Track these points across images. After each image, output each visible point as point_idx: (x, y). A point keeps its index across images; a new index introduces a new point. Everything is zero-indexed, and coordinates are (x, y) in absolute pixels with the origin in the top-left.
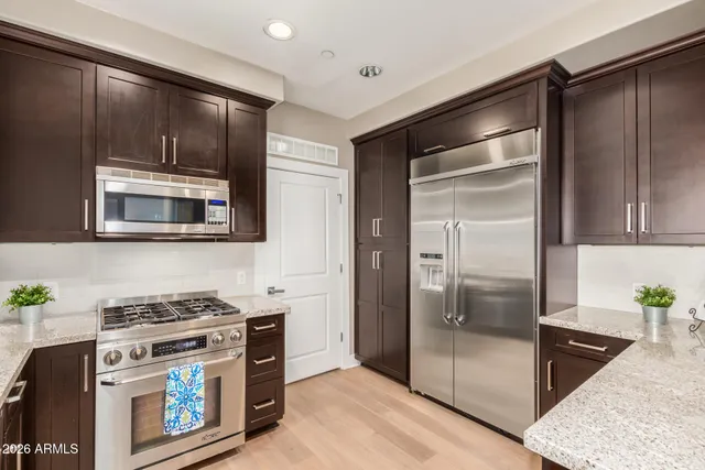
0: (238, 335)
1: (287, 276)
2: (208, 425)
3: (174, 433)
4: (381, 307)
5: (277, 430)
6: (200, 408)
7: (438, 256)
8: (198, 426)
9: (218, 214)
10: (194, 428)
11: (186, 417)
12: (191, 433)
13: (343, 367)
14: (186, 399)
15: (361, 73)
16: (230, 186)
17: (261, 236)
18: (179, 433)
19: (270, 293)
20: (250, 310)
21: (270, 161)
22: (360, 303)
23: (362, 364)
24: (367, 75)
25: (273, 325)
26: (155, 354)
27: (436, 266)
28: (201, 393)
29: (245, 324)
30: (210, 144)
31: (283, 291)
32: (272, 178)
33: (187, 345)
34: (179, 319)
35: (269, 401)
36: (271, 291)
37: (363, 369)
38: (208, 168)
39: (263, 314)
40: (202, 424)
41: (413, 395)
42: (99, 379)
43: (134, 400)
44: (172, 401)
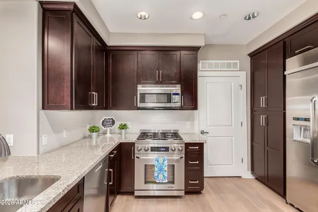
0: (181, 149)
1: (210, 126)
2: (169, 182)
3: (157, 181)
4: (267, 148)
5: (201, 195)
6: (166, 174)
7: (307, 120)
8: (165, 182)
9: (176, 99)
10: (163, 182)
11: (161, 177)
12: (162, 183)
13: (244, 177)
14: (161, 170)
15: (245, 18)
16: (181, 87)
17: (195, 107)
18: (158, 181)
19: (201, 133)
20: (187, 139)
21: (199, 73)
22: (254, 144)
23: (256, 178)
24: (249, 18)
25: (198, 147)
26: (151, 151)
27: (306, 126)
28: (166, 169)
29: (184, 145)
30: (174, 71)
31: (208, 133)
32: (200, 81)
33: (162, 149)
34: (160, 139)
35: (196, 181)
36: (202, 133)
37: (256, 181)
38: (173, 80)
39: (193, 142)
40: (167, 181)
41: (289, 206)
42: (136, 155)
43: (145, 165)
44: (156, 169)
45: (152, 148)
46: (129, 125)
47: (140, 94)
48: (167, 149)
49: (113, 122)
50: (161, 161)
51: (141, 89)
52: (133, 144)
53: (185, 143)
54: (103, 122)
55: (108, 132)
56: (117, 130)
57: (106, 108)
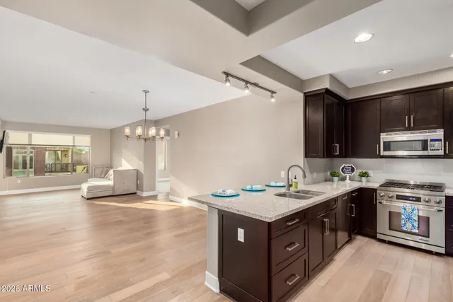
6: (416, 224)
8: (414, 232)
11: (409, 225)
14: (409, 218)
16: (444, 132)
18: (406, 229)
26: (397, 199)
28: (416, 219)
30: (433, 113)
33: (411, 199)
38: (431, 124)
40: (418, 232)
42: (378, 201)
43: (390, 212)
44: (403, 216)
45: (397, 196)
46: (371, 173)
47: (384, 142)
48: (418, 200)
49: (353, 170)
50: (409, 209)
51: (384, 137)
52: (375, 190)
53: (446, 196)
54: (343, 168)
55: (348, 178)
56: (357, 178)
57: (346, 157)
